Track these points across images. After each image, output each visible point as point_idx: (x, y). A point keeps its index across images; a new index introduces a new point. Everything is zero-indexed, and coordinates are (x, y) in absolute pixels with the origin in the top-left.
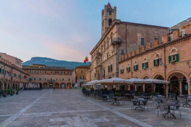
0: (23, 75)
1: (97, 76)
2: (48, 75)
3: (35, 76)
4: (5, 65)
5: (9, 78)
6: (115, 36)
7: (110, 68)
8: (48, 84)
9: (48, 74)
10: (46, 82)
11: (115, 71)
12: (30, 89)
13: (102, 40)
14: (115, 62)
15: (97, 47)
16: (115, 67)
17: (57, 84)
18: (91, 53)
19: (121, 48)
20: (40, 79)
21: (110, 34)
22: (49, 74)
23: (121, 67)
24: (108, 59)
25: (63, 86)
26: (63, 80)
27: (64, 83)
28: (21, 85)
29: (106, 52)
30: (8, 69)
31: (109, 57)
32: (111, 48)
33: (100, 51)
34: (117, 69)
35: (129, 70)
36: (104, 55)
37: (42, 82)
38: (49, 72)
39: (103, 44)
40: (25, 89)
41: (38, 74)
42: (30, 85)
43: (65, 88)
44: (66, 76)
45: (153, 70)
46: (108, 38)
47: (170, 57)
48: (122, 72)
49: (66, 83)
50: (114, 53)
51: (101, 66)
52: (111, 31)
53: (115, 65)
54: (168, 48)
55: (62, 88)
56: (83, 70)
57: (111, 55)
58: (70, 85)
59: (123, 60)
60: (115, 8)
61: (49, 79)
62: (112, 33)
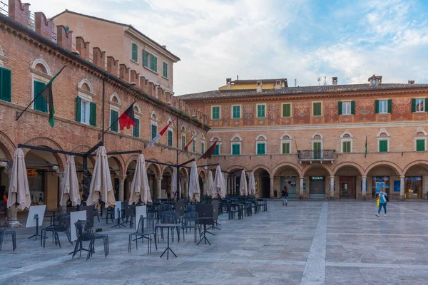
2: (300, 127)
3: (239, 134)
8: (301, 172)
9: (298, 120)
10: (291, 160)
20: (261, 149)
22: (306, 120)
26: (383, 147)
41: (249, 121)
44: (403, 125)
49: (402, 166)
61: (307, 144)
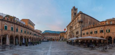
0: (42, 36)
1: (70, 36)
4: (37, 33)
5: (38, 37)
6: (80, 19)
7: (77, 33)
8: (50, 39)
11: (80, 34)
12: (44, 41)
13: (73, 21)
14: (80, 30)
15: (70, 24)
16: (80, 32)
17: (53, 39)
18: (67, 27)
19: (82, 24)
21: (77, 18)
23: (83, 32)
24: (76, 29)
25: (56, 40)
27: (56, 39)
28: (42, 40)
29: (75, 26)
30: (38, 34)
31: (76, 28)
32: (78, 24)
33: (72, 26)
34: (81, 33)
35: (87, 33)
36: (73, 27)
37: (48, 39)
38: (50, 35)
39: (73, 22)
40: (43, 41)
41: (47, 36)
42: (45, 40)
43: (56, 41)
44: (57, 36)
45: (99, 34)
46: (76, 20)
47: (107, 30)
48: (84, 34)
49: (57, 39)
50: (79, 26)
51: (72, 32)
52: (78, 17)
53: (80, 31)
54: (106, 27)
55: (55, 41)
56: (63, 34)
57: (78, 27)
58: (58, 40)
59: (84, 29)
60: (77, 8)
61: (51, 37)
62: (78, 18)
